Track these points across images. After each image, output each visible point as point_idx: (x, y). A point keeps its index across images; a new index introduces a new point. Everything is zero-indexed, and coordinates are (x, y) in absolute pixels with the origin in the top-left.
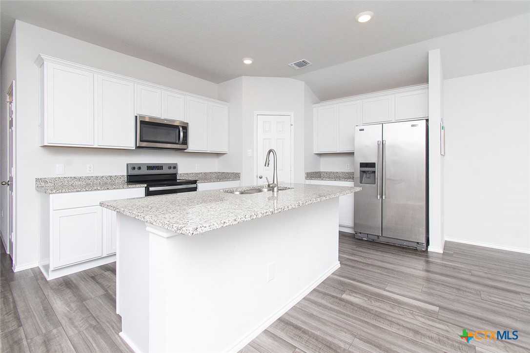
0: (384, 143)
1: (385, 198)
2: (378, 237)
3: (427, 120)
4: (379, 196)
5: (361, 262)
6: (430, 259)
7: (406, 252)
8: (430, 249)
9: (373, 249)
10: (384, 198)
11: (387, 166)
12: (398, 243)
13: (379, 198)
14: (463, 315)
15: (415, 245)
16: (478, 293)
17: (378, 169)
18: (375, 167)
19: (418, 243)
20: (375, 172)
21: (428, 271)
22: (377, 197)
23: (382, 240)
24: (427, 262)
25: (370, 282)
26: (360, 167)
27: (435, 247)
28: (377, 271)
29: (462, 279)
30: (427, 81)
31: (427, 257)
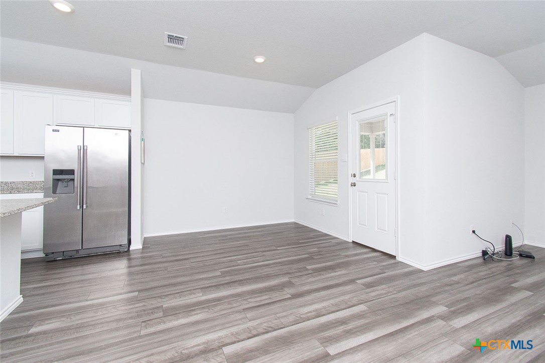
0: (85, 148)
1: (87, 207)
2: (77, 251)
3: (130, 131)
4: (79, 206)
5: (57, 284)
6: (132, 257)
7: (109, 257)
8: (132, 248)
9: (71, 267)
10: (85, 207)
11: (89, 173)
12: (100, 251)
13: (78, 208)
14: (155, 289)
15: (118, 248)
16: (166, 268)
17: (76, 176)
18: (74, 174)
19: (120, 245)
20: (73, 180)
21: (129, 267)
22: (77, 207)
23: (82, 253)
24: (129, 259)
25: (69, 301)
26: (54, 174)
27: (136, 245)
28: (76, 286)
29: (156, 263)
30: (130, 94)
31: (129, 255)
